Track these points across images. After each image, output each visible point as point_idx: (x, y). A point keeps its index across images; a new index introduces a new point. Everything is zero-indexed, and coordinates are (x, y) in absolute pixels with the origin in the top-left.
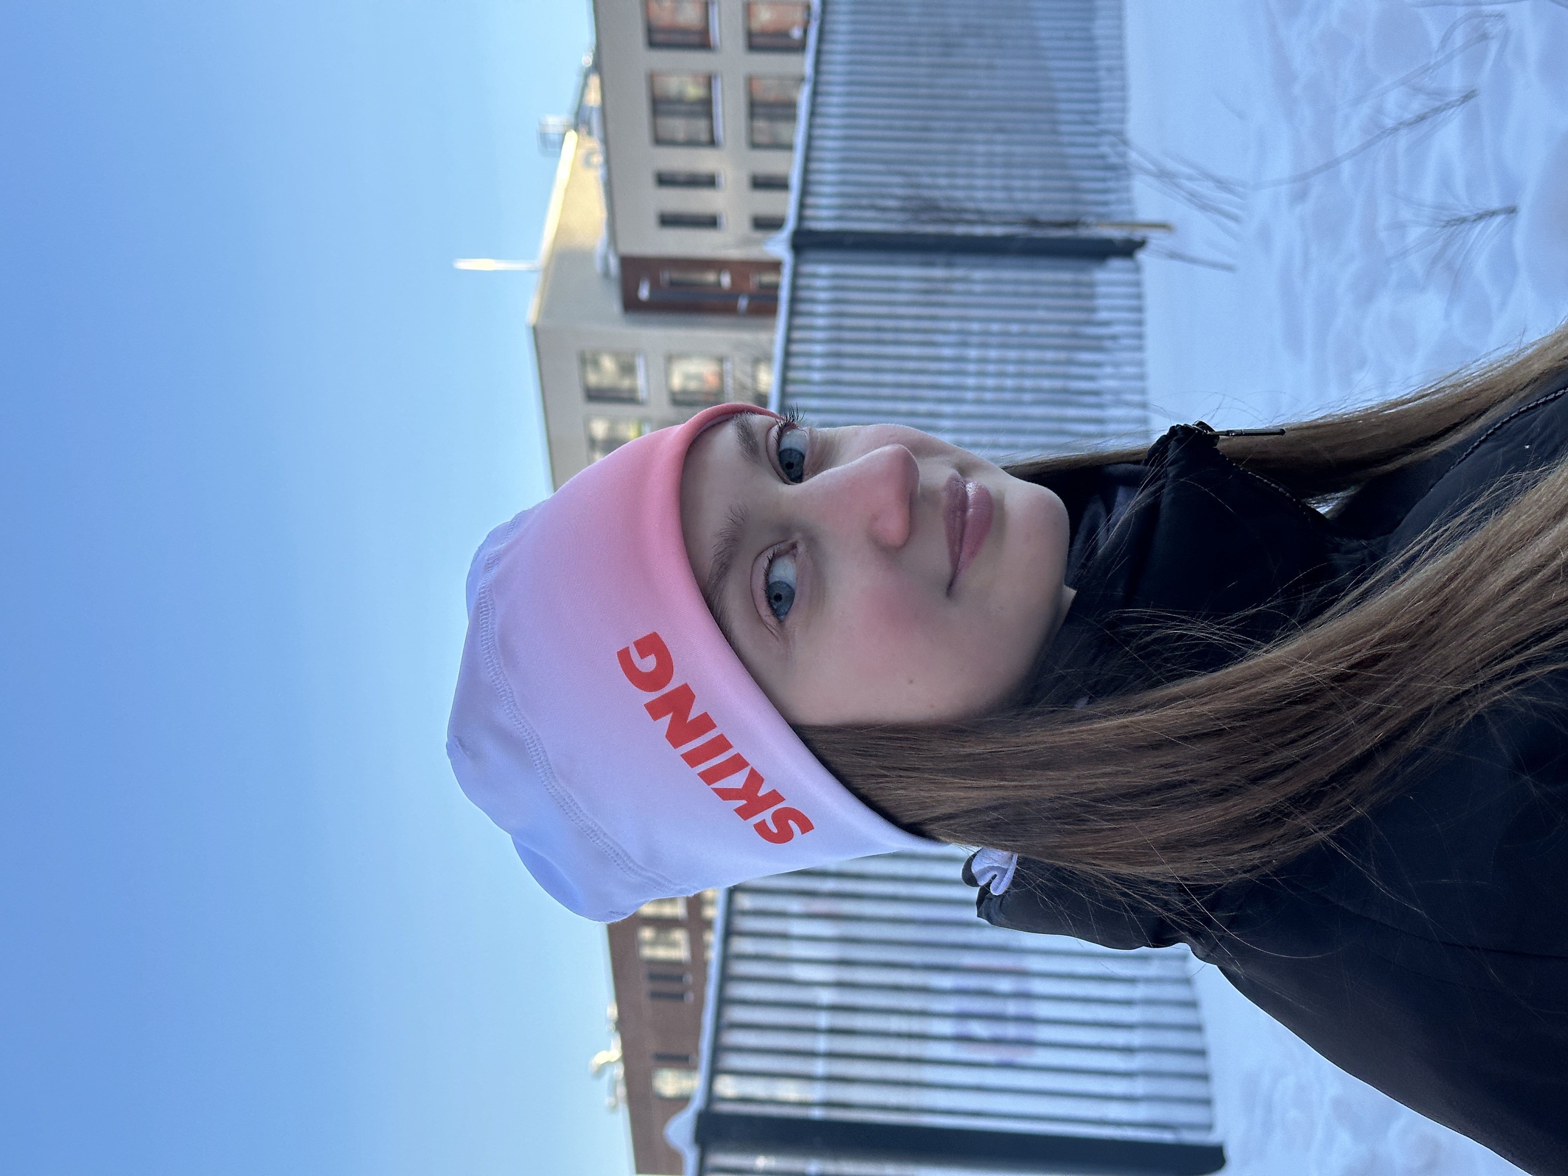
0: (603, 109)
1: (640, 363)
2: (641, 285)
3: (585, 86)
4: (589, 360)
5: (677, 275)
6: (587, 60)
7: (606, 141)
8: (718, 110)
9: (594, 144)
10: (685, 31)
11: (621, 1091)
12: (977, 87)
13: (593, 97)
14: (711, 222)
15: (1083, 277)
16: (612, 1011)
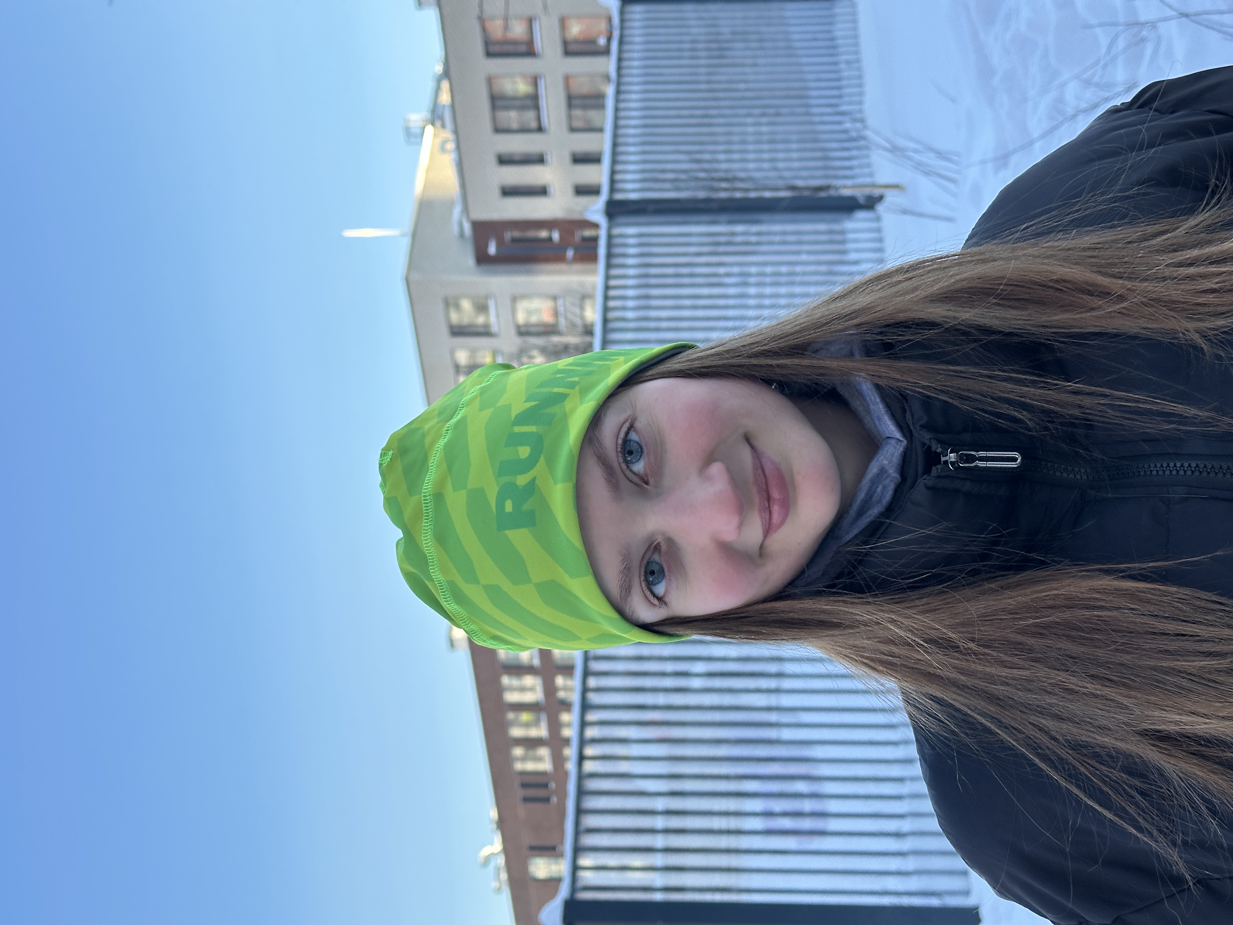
0: (453, 106)
1: (491, 304)
2: (489, 243)
3: (438, 90)
4: (451, 303)
5: (517, 234)
6: (439, 68)
7: (456, 132)
8: (543, 103)
9: (448, 134)
10: (514, 43)
11: (504, 876)
12: (745, 82)
13: (445, 98)
14: (542, 191)
15: (836, 227)
16: (493, 814)
